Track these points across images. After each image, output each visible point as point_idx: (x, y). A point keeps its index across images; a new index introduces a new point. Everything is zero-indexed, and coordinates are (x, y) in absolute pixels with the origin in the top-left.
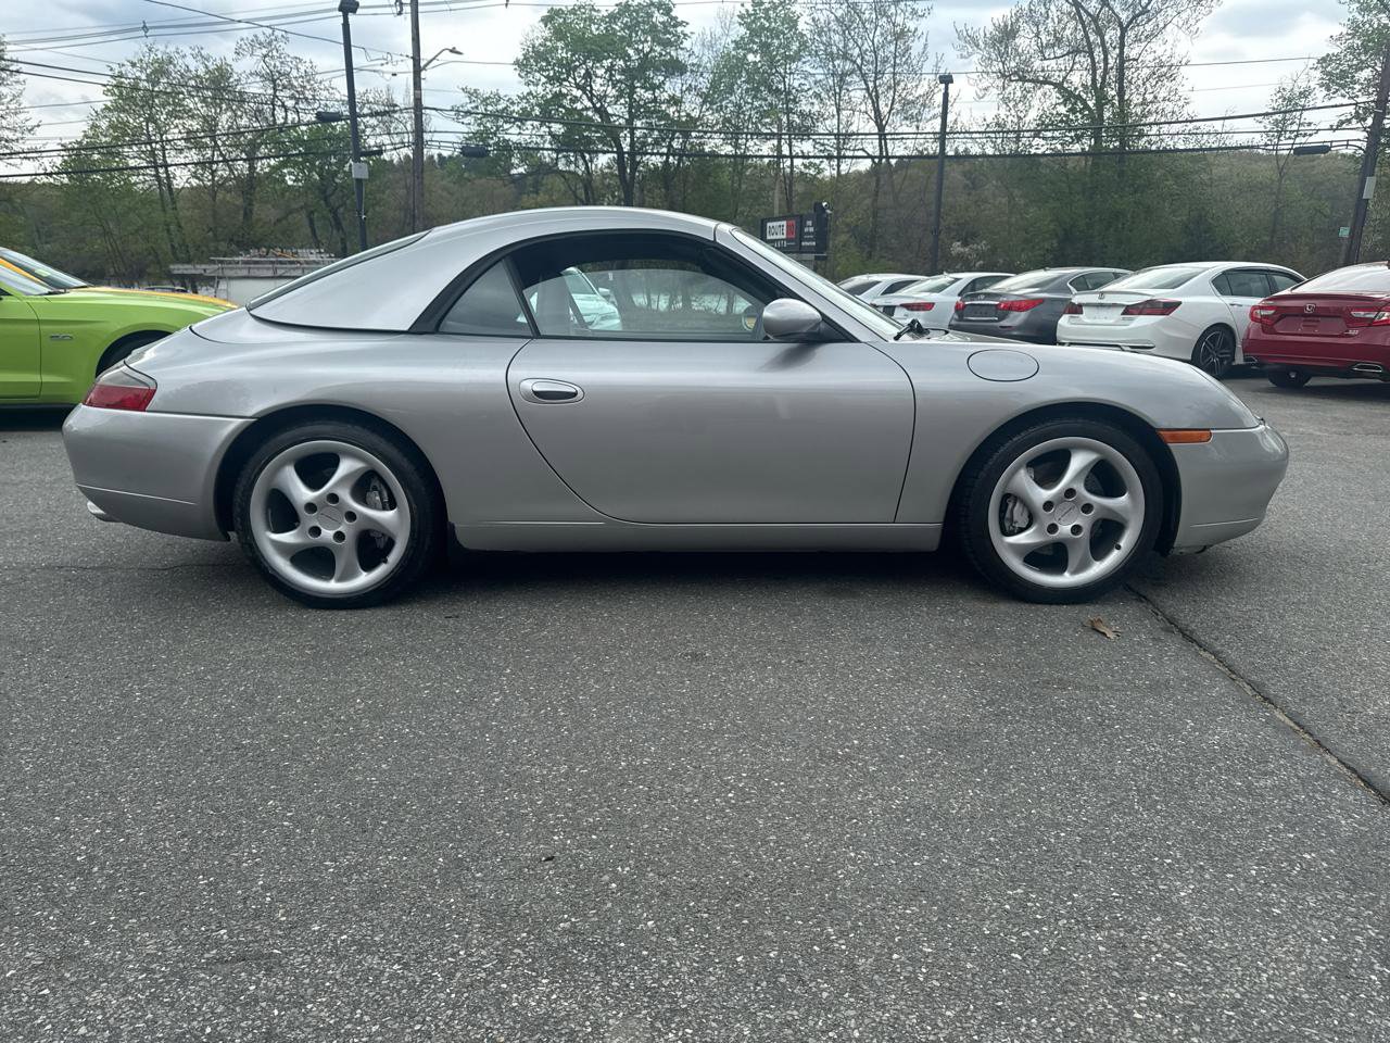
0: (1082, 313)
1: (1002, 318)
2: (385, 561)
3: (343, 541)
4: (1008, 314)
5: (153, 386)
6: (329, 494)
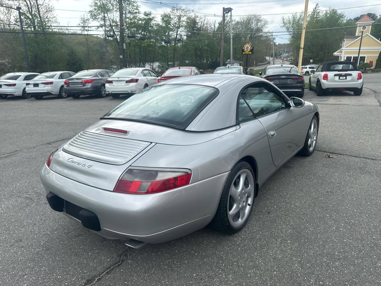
0: (113, 83)
1: (84, 86)
2: (249, 205)
3: (245, 204)
4: (86, 84)
5: (189, 172)
6: (243, 189)
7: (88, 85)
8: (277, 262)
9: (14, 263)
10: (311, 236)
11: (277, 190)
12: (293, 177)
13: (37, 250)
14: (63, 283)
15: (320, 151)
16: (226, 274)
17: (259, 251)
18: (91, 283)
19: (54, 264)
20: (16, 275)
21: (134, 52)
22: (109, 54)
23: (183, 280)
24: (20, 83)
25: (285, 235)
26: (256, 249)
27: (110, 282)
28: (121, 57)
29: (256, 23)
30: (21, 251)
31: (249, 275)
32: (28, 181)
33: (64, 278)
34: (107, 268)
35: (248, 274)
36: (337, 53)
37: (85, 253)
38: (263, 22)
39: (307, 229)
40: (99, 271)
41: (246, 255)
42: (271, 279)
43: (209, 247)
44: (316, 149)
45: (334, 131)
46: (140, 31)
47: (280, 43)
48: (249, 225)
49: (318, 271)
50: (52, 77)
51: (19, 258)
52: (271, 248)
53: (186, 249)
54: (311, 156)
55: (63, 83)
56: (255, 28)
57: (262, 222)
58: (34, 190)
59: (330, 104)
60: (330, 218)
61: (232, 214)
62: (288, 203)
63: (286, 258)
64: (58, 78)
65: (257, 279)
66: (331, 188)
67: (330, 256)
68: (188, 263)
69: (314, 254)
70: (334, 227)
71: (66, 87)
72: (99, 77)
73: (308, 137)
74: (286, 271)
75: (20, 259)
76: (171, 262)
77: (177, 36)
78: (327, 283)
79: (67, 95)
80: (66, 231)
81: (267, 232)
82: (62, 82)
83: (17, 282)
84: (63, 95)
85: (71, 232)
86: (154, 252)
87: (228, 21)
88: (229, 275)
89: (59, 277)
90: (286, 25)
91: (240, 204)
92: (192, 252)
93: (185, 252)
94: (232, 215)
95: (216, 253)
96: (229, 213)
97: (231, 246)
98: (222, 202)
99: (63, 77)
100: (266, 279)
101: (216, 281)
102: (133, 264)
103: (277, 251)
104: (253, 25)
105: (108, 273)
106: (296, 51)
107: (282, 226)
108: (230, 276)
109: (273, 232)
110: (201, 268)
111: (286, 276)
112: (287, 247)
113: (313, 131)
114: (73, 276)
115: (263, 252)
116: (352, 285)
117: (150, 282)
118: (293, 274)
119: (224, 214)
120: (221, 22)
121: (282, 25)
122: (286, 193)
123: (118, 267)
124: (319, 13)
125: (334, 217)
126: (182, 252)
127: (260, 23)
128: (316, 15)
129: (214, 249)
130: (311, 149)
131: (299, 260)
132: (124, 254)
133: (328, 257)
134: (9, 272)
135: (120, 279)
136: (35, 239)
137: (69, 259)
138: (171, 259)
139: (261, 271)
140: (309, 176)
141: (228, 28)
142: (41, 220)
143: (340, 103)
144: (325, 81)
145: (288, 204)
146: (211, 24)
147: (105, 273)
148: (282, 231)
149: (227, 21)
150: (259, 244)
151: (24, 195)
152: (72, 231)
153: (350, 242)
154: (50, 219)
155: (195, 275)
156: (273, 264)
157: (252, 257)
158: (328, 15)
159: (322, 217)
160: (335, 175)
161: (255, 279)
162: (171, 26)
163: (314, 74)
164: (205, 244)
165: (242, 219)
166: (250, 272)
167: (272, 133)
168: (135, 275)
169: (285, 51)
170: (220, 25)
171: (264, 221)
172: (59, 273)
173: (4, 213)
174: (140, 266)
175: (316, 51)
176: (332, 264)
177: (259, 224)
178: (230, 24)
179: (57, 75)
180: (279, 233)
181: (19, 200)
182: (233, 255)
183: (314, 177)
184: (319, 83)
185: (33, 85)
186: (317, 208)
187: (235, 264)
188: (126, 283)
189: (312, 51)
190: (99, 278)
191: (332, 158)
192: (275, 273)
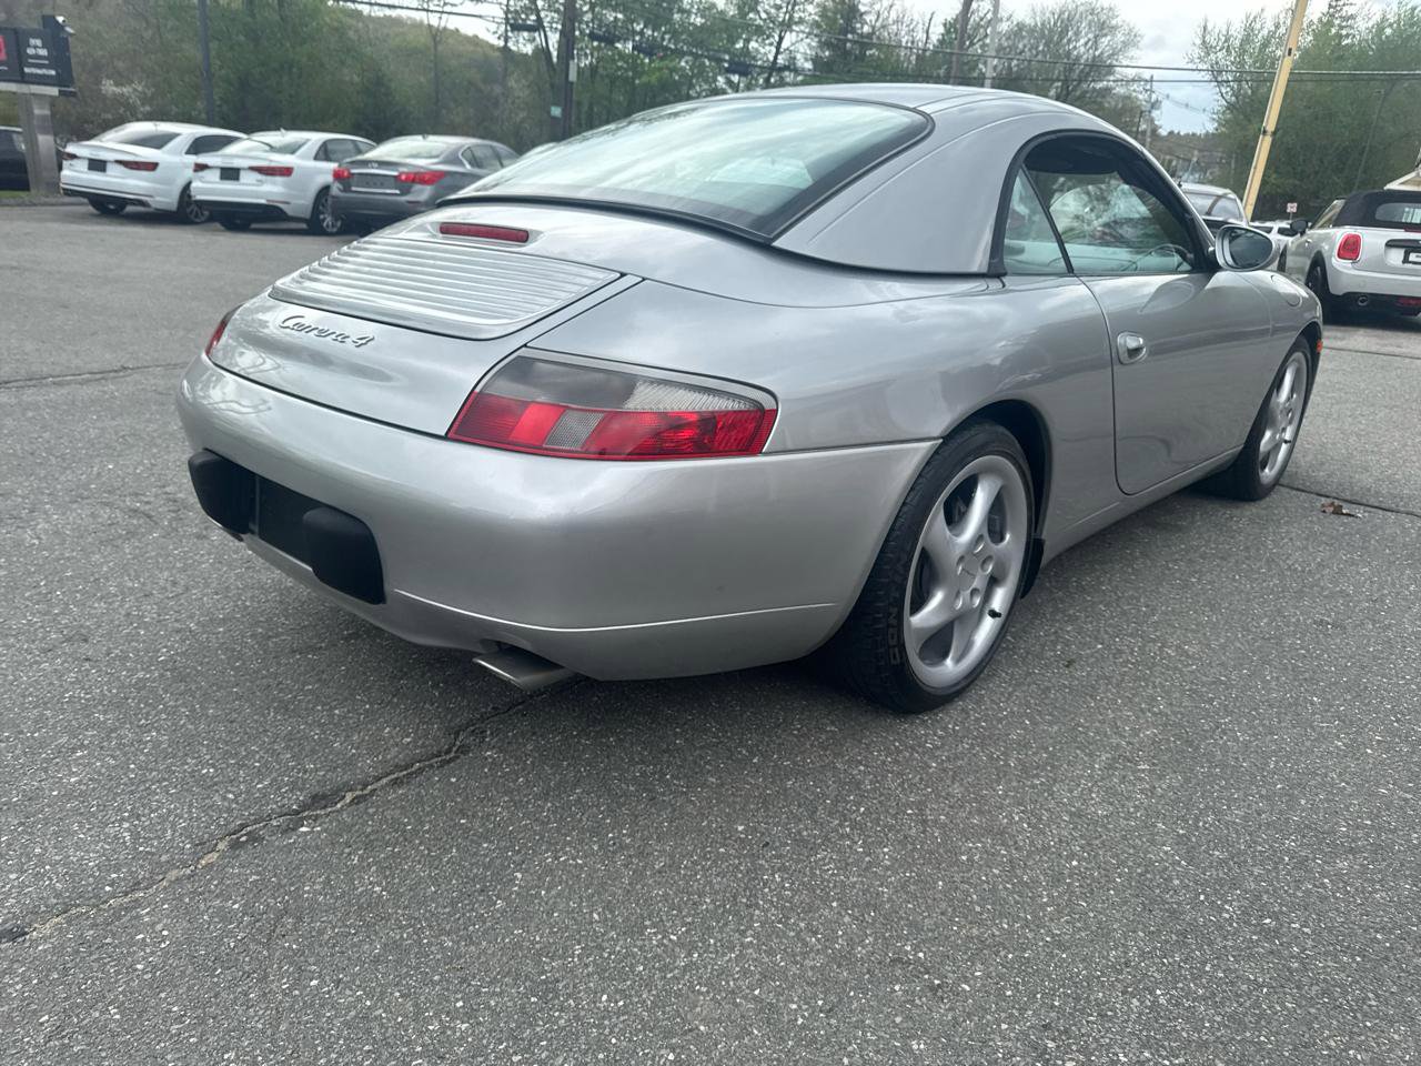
1: (405, 192)
2: (994, 614)
3: (977, 601)
4: (411, 187)
5: (768, 403)
6: (978, 538)
7: (422, 191)
8: (1087, 829)
9: (45, 704)
10: (1237, 758)
11: (1113, 594)
12: (1181, 560)
13: (141, 675)
14: (217, 791)
15: (1303, 491)
16: (870, 840)
17: (1015, 784)
18: (325, 807)
19: (196, 729)
20: (43, 744)
21: (606, 103)
22: (513, 103)
23: (693, 839)
24: (175, 161)
25: (1129, 743)
26: (1005, 776)
27: (401, 813)
28: (556, 111)
29: (1091, 36)
30: (80, 671)
31: (964, 858)
32: (150, 460)
33: (224, 777)
34: (398, 768)
35: (962, 854)
36: (1402, 183)
37: (319, 708)
38: (1120, 37)
39: (1225, 734)
40: (363, 771)
41: (957, 790)
42: (1057, 880)
43: (812, 745)
44: (1282, 481)
45: (1363, 433)
46: (638, 24)
47: (1176, 132)
48: (983, 692)
49: (1258, 879)
50: (292, 149)
51: (67, 691)
52: (1066, 777)
53: (719, 738)
54: (1263, 503)
55: (329, 179)
56: (1085, 57)
57: (1039, 688)
58: (168, 489)
59: (1356, 351)
60: (1327, 711)
61: (919, 626)
62: (1154, 641)
63: (1124, 819)
64: (314, 154)
65: (995, 875)
66: (1337, 613)
67: (1316, 836)
68: (717, 786)
69: (1245, 818)
70: (1339, 739)
71: (340, 190)
72: (462, 164)
73: (1263, 419)
74: (1122, 863)
75: (70, 696)
76: (653, 774)
77: (776, 58)
78: (1293, 925)
79: (339, 224)
80: (260, 630)
81: (1055, 723)
82: (325, 171)
83: (45, 765)
84: (325, 224)
85: (277, 635)
86: (592, 734)
87: (982, 19)
88: (881, 844)
89: (205, 771)
90: (1213, 56)
91: (958, 595)
92: (740, 753)
93: (714, 748)
94: (920, 631)
95: (835, 768)
96: (909, 622)
97: (901, 751)
98: (887, 567)
99: (331, 156)
100: (1036, 881)
101: (824, 859)
102: (502, 764)
103: (1091, 791)
104: (1081, 47)
105: (396, 783)
106: (1236, 162)
107: (1121, 711)
108: (886, 850)
109: (1082, 726)
110: (767, 809)
111: (1118, 880)
112: (1134, 785)
113: (1289, 399)
114: (260, 775)
115: (1033, 786)
116: (1402, 944)
117: (558, 830)
118: (1149, 876)
119: (891, 614)
120: (956, 20)
121: (1197, 52)
122: (1147, 606)
123: (442, 766)
124: (1352, 17)
125: (1342, 708)
126: (701, 748)
127: (1109, 38)
128: (1339, 25)
129: (828, 752)
130: (1268, 474)
131: (1181, 832)
132: (472, 728)
133: (1304, 837)
134: (21, 732)
135: (444, 808)
136: (137, 641)
137: (255, 717)
138: (655, 766)
139: (1016, 849)
140: (1247, 562)
141: (977, 46)
142: (174, 583)
143: (1397, 351)
144: (1348, 263)
145: (1151, 644)
146: (915, 23)
147: (384, 781)
148: (1117, 728)
149: (977, 19)
150: (1018, 759)
151: (124, 501)
152: (282, 634)
153: (1406, 800)
154: (207, 585)
155: (740, 828)
156: (1071, 834)
157: (980, 799)
158: (1388, 31)
159: (1290, 703)
160: (1358, 573)
161: (986, 875)
162: (761, 18)
163: (1305, 238)
164: (795, 732)
165: (958, 660)
166: (971, 849)
167: (1132, 343)
168: (505, 802)
169: (1190, 161)
170: (948, 32)
171: (1048, 688)
172: (208, 757)
173: (41, 548)
174: (529, 773)
175: (1316, 173)
176: (1319, 865)
177: (1026, 697)
178: (989, 31)
179: (309, 144)
180: (1105, 735)
181: (105, 513)
182: (903, 783)
183: (1270, 570)
184: (1319, 269)
185: (218, 173)
186: (1271, 672)
187: (910, 812)
188: (462, 821)
189: (1299, 169)
190: (359, 793)
191: (1351, 519)
192: (1075, 863)
